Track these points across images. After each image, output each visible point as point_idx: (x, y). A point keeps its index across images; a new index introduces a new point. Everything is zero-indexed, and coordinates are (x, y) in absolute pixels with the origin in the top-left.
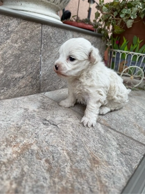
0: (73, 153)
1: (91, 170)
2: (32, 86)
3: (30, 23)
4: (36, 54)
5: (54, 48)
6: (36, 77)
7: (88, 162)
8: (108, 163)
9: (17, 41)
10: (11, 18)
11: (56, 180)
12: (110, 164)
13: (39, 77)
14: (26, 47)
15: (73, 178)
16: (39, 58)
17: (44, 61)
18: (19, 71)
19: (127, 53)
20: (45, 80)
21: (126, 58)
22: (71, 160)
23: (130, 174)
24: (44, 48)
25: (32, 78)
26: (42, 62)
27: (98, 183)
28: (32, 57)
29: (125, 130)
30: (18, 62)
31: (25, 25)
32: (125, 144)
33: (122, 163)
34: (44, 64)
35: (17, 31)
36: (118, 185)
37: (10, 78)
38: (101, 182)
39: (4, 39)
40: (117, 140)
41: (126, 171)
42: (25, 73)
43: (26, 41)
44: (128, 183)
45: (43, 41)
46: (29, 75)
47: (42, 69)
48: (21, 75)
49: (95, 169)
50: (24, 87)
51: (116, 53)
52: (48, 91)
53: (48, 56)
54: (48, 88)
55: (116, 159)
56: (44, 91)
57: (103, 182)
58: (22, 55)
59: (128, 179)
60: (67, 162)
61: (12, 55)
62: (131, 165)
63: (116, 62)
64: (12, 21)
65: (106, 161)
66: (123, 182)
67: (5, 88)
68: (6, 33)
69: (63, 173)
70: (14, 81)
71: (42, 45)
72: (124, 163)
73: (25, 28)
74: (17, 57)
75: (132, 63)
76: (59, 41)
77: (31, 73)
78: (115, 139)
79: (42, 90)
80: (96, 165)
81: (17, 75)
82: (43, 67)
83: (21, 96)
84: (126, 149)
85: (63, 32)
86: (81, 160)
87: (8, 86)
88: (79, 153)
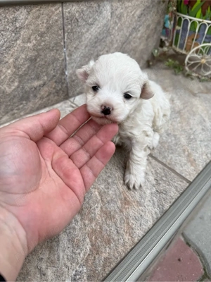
0: (105, 192)
1: (121, 211)
2: (57, 93)
3: (44, 6)
4: (57, 50)
5: (82, 34)
6: (61, 81)
7: (119, 203)
8: (139, 204)
9: (29, 39)
10: (17, 8)
11: (87, 222)
12: (141, 205)
13: (65, 79)
14: (43, 43)
15: (102, 220)
16: (63, 54)
17: (70, 55)
18: (38, 78)
19: (200, 22)
20: (73, 81)
21: (197, 31)
22: (102, 201)
23: (159, 216)
24: (68, 38)
25: (56, 82)
26: (67, 58)
27: (126, 225)
28: (52, 54)
29: (169, 158)
30: (35, 67)
31: (38, 12)
32: (164, 179)
33: (154, 204)
34: (70, 59)
35: (27, 25)
36: (144, 227)
37: (28, 89)
38: (128, 224)
39: (12, 41)
40: (157, 173)
41: (156, 213)
42: (46, 78)
43: (42, 35)
44: (154, 225)
45: (66, 29)
46: (52, 79)
47: (68, 67)
48: (41, 82)
49: (124, 210)
50: (47, 96)
51: (183, 19)
52: (78, 94)
53: (75, 48)
54: (78, 90)
55: (149, 199)
56: (74, 96)
57: (130, 224)
58: (39, 55)
59: (156, 220)
60: (98, 203)
61: (26, 59)
62: (163, 206)
63: (182, 35)
64: (18, 12)
65: (137, 202)
66: (150, 224)
67: (24, 102)
68: (13, 32)
69: (93, 215)
70: (33, 92)
71: (66, 35)
72: (156, 204)
73: (38, 17)
74: (33, 60)
75: (206, 38)
76: (90, 21)
77: (54, 76)
78: (154, 172)
79: (70, 95)
80: (126, 206)
81: (36, 83)
82: (69, 64)
83: (45, 107)
84: (163, 186)
85: (96, 5)
86: (112, 200)
87: (27, 99)
88: (110, 192)
